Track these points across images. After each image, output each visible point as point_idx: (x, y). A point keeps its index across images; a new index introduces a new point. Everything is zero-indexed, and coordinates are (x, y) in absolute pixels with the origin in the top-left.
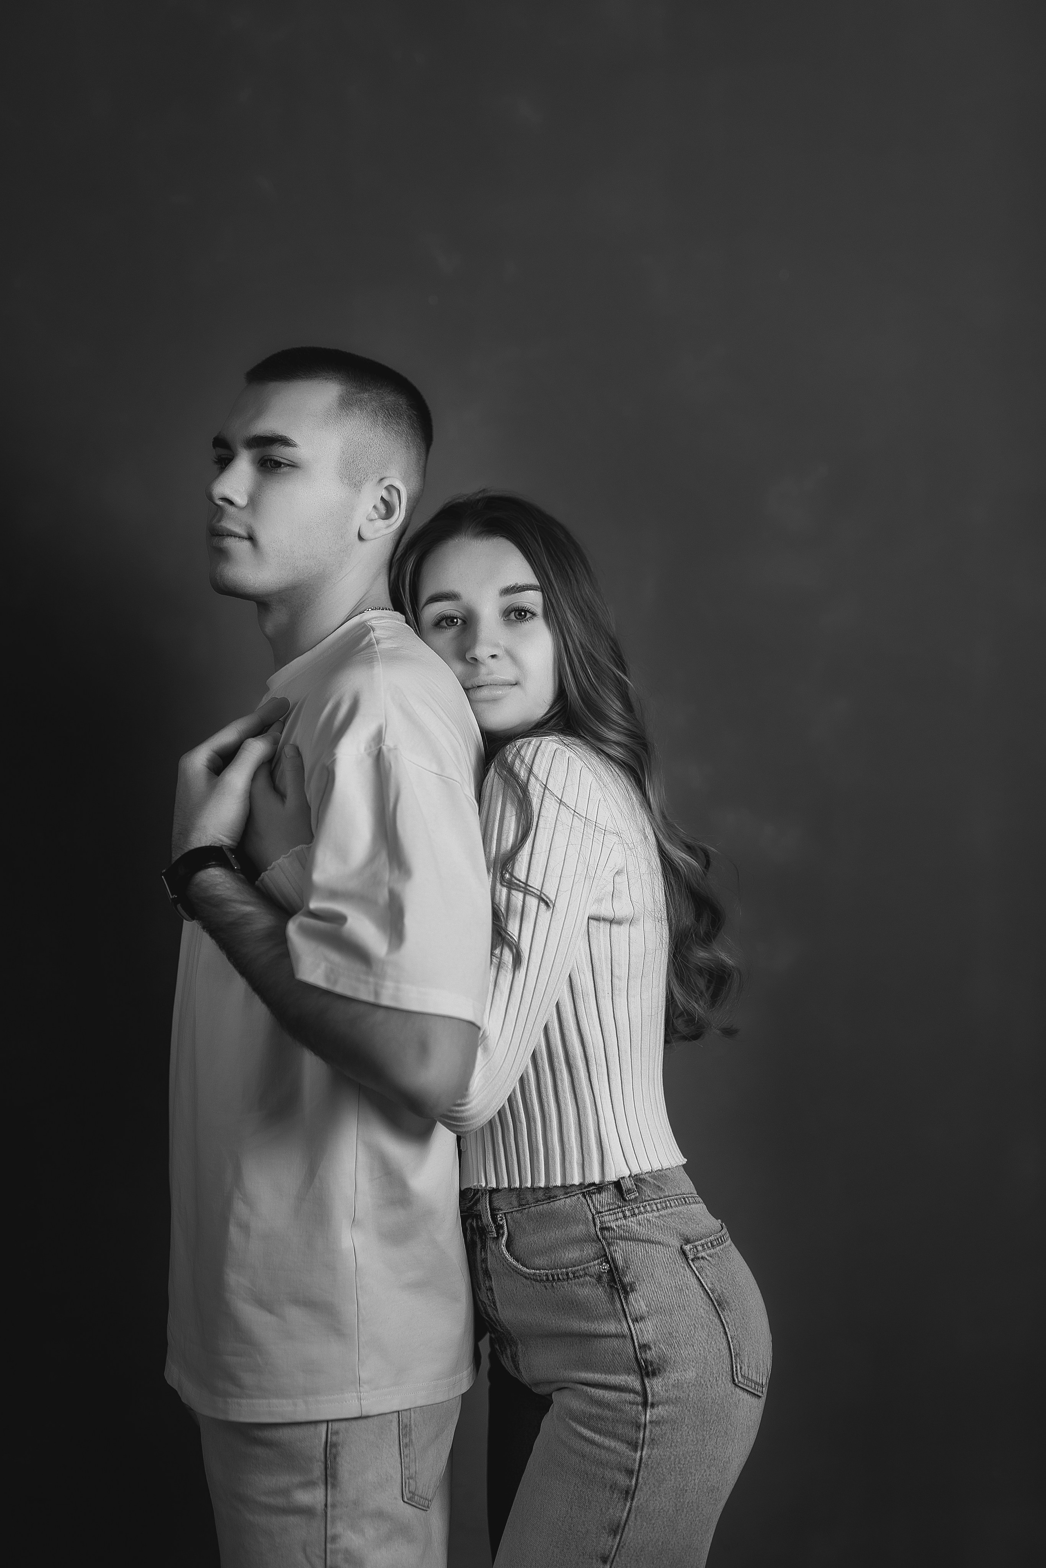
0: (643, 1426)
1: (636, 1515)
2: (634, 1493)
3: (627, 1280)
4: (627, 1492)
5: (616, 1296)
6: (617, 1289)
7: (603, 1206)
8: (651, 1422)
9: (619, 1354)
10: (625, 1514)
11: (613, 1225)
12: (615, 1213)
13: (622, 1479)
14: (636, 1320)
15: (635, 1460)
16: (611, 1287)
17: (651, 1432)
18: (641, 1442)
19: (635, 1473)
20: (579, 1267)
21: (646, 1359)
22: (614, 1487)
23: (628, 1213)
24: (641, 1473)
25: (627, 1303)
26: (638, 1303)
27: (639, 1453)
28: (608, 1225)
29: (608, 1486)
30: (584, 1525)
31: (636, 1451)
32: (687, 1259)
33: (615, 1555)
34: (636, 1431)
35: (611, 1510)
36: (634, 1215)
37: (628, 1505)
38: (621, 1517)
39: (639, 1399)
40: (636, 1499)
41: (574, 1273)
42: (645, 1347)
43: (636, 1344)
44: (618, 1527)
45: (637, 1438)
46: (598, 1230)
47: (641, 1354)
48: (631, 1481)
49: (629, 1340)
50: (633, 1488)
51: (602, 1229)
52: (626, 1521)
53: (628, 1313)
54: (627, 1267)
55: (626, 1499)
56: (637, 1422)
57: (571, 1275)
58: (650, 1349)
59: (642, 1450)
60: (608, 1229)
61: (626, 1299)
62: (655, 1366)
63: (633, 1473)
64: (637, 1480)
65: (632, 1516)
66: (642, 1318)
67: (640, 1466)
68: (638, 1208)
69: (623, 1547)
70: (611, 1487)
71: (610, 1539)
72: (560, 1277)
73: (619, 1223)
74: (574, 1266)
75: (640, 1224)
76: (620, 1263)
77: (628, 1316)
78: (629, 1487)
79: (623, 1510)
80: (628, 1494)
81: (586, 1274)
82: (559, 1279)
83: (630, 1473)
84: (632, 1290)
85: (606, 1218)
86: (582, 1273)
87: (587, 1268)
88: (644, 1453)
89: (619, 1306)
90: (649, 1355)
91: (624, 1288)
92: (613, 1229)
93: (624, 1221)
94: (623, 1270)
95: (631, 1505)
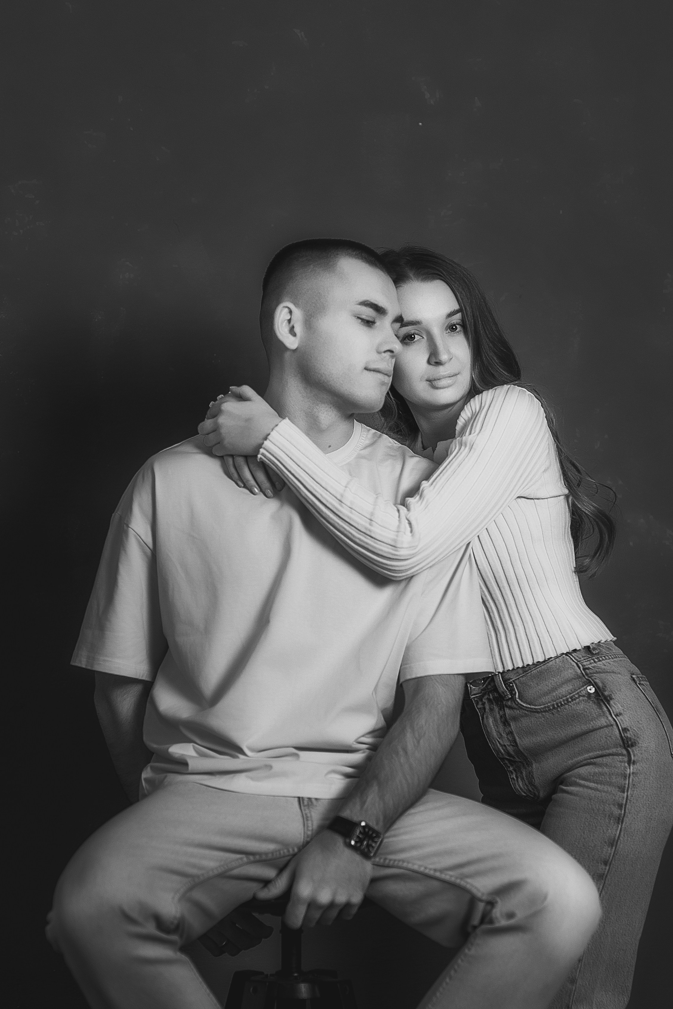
0: (628, 775)
1: (624, 834)
2: (623, 819)
3: (606, 693)
4: (619, 818)
5: (602, 704)
6: (602, 700)
7: (580, 658)
8: (633, 773)
9: (610, 737)
10: (618, 833)
11: (590, 666)
12: (588, 661)
13: (616, 811)
14: (617, 715)
15: (623, 798)
16: (597, 699)
17: (633, 780)
18: (627, 786)
19: (624, 806)
20: (575, 693)
21: (627, 737)
22: (611, 816)
23: (596, 660)
24: (627, 806)
25: (610, 706)
26: (616, 706)
27: (626, 794)
28: (587, 667)
29: (607, 815)
30: (593, 842)
31: (624, 792)
32: (636, 683)
33: (612, 860)
34: (624, 779)
35: (610, 831)
36: (600, 661)
37: (620, 826)
38: (615, 834)
39: (626, 759)
40: (624, 823)
41: (571, 698)
42: (625, 730)
43: (620, 728)
44: (614, 841)
45: (625, 784)
46: (582, 670)
47: (624, 734)
48: (621, 811)
49: (615, 727)
50: (622, 815)
51: (584, 669)
52: (619, 837)
53: (612, 711)
54: (605, 687)
55: (618, 823)
56: (624, 773)
57: (570, 700)
58: (628, 730)
59: (628, 792)
60: (588, 669)
61: (609, 704)
62: (633, 741)
63: (622, 807)
64: (625, 810)
65: (622, 833)
66: (621, 714)
67: (626, 802)
68: (601, 657)
69: (616, 854)
70: (609, 816)
71: (609, 849)
72: (563, 703)
73: (593, 665)
74: (571, 694)
75: (605, 665)
76: (600, 685)
77: (612, 713)
78: (620, 814)
79: (617, 830)
80: (620, 820)
81: (580, 696)
82: (562, 705)
83: (620, 806)
84: (611, 699)
85: (585, 663)
86: (577, 696)
87: (580, 691)
88: (629, 793)
89: (605, 709)
90: (628, 735)
91: (605, 698)
92: (590, 668)
93: (595, 664)
94: (603, 688)
95: (621, 827)
